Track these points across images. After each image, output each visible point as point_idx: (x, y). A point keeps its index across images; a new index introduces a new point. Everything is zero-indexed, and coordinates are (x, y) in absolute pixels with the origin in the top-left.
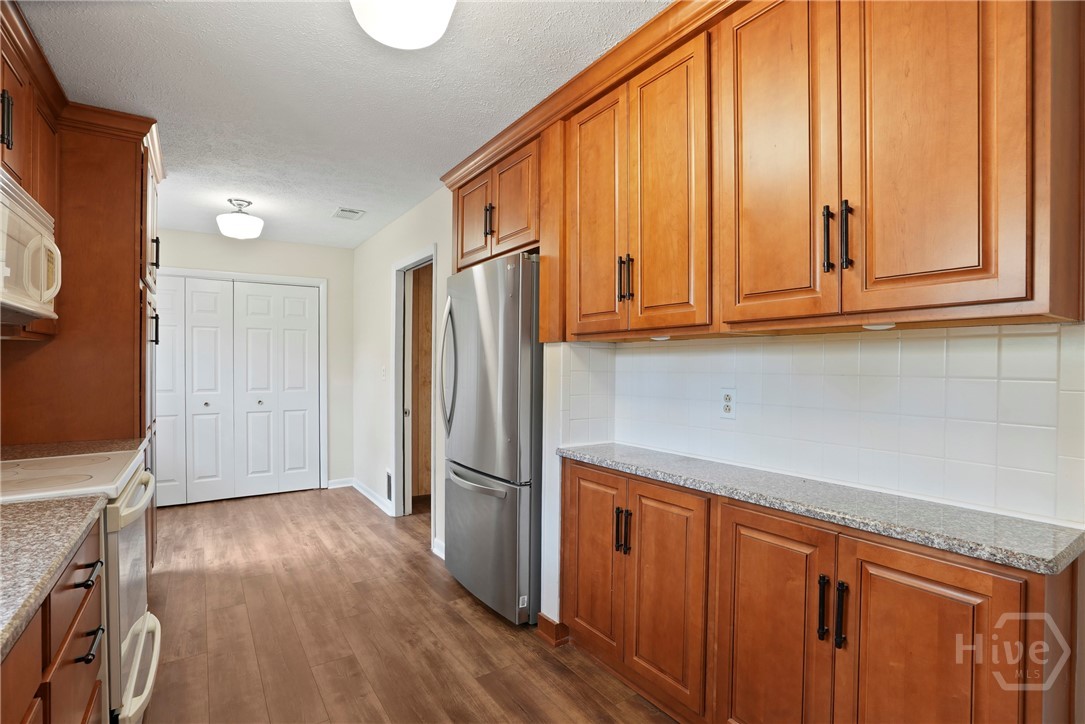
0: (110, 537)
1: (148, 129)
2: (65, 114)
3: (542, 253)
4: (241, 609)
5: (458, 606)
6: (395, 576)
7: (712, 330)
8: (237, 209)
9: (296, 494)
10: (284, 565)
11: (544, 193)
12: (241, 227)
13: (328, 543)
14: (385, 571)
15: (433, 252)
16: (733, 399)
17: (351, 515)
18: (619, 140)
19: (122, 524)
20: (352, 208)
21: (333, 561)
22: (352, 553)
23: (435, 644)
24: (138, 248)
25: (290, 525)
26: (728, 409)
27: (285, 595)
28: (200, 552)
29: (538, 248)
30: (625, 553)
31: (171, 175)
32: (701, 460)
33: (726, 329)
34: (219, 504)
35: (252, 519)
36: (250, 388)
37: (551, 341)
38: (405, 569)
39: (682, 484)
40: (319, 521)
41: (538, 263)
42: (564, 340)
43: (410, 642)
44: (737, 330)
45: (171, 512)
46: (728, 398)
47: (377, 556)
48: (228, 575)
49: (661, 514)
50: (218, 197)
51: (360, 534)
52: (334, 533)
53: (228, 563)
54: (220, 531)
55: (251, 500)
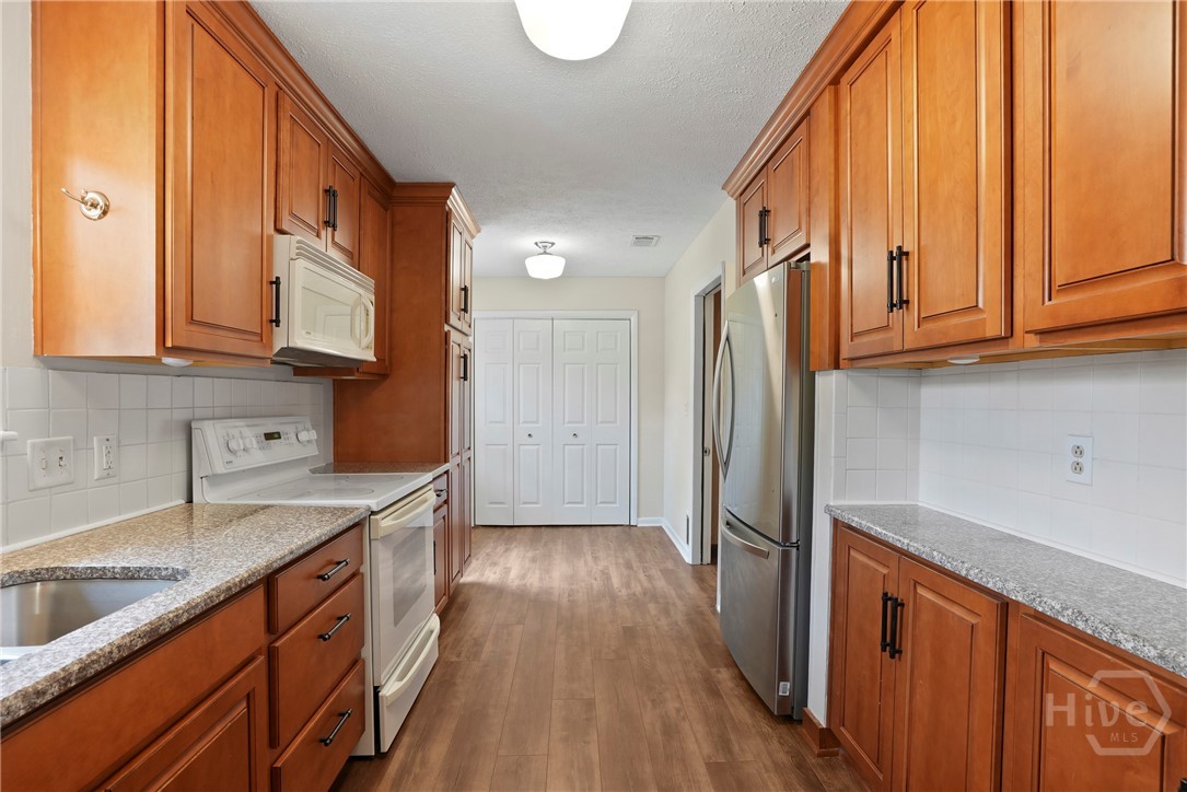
0: (373, 542)
1: (450, 192)
2: (395, 194)
3: (813, 260)
4: (519, 628)
5: (719, 676)
6: (667, 628)
7: (1013, 346)
8: (542, 251)
9: (606, 528)
10: (569, 595)
11: (814, 183)
12: (545, 268)
13: (616, 582)
14: (659, 620)
15: (720, 273)
16: (1087, 452)
17: (649, 555)
18: (892, 92)
19: (381, 534)
20: (645, 235)
21: (614, 598)
22: (634, 594)
23: (678, 711)
24: (443, 298)
25: (589, 558)
26: (1078, 468)
27: (558, 624)
28: (507, 570)
29: (809, 254)
30: (892, 657)
31: (484, 229)
32: (1035, 543)
33: (1032, 342)
34: (539, 529)
35: (559, 547)
36: (566, 420)
37: (822, 369)
38: (680, 623)
39: (963, 573)
40: (617, 557)
41: (809, 272)
42: (837, 367)
43: (653, 701)
44: (1050, 344)
45: (499, 531)
46: (1078, 451)
47: (657, 602)
48: (521, 596)
49: (939, 611)
50: (527, 241)
51: (649, 578)
52: (626, 572)
53: (525, 585)
54: (530, 554)
55: (565, 529)
